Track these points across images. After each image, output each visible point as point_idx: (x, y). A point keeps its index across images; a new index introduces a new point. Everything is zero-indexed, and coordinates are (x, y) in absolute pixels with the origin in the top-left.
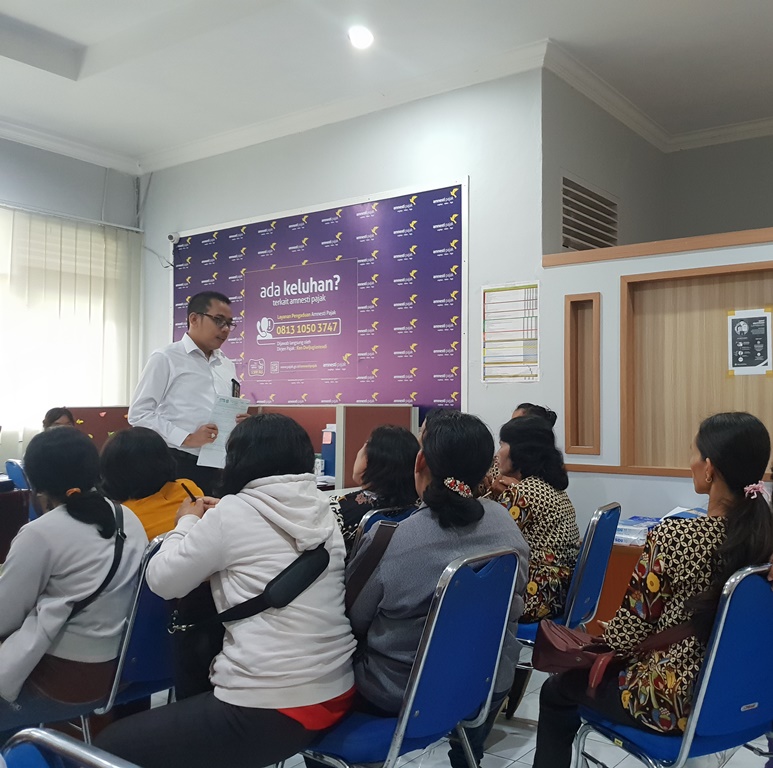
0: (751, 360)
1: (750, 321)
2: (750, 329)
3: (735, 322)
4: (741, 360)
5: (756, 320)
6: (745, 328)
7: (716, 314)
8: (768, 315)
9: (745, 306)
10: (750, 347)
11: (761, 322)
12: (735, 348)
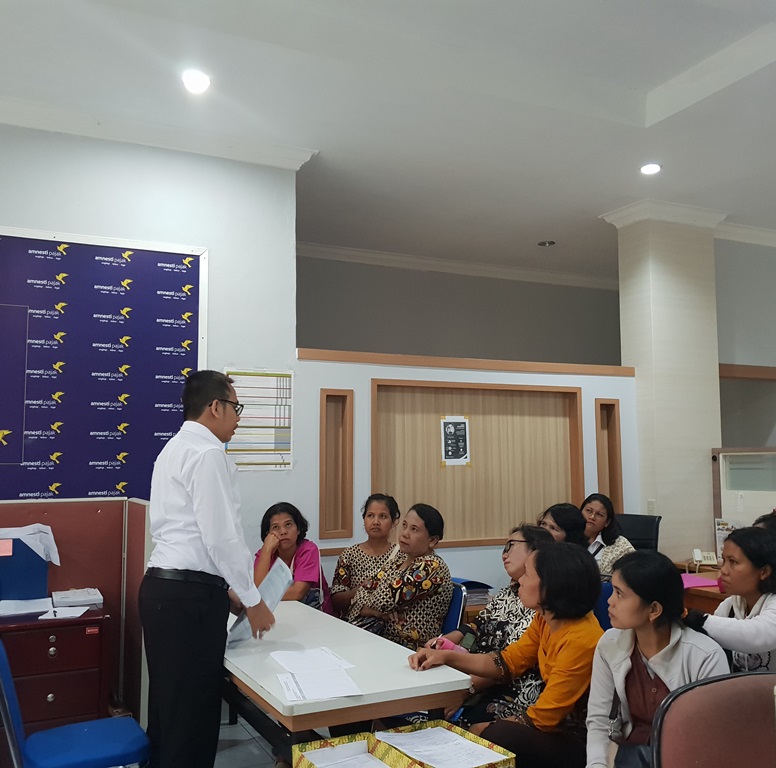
0: (457, 454)
1: (456, 425)
2: (456, 430)
3: (446, 424)
4: (450, 453)
5: (459, 424)
6: (452, 430)
7: (433, 417)
8: (467, 421)
9: (452, 414)
10: (456, 444)
11: (462, 426)
12: (447, 445)
